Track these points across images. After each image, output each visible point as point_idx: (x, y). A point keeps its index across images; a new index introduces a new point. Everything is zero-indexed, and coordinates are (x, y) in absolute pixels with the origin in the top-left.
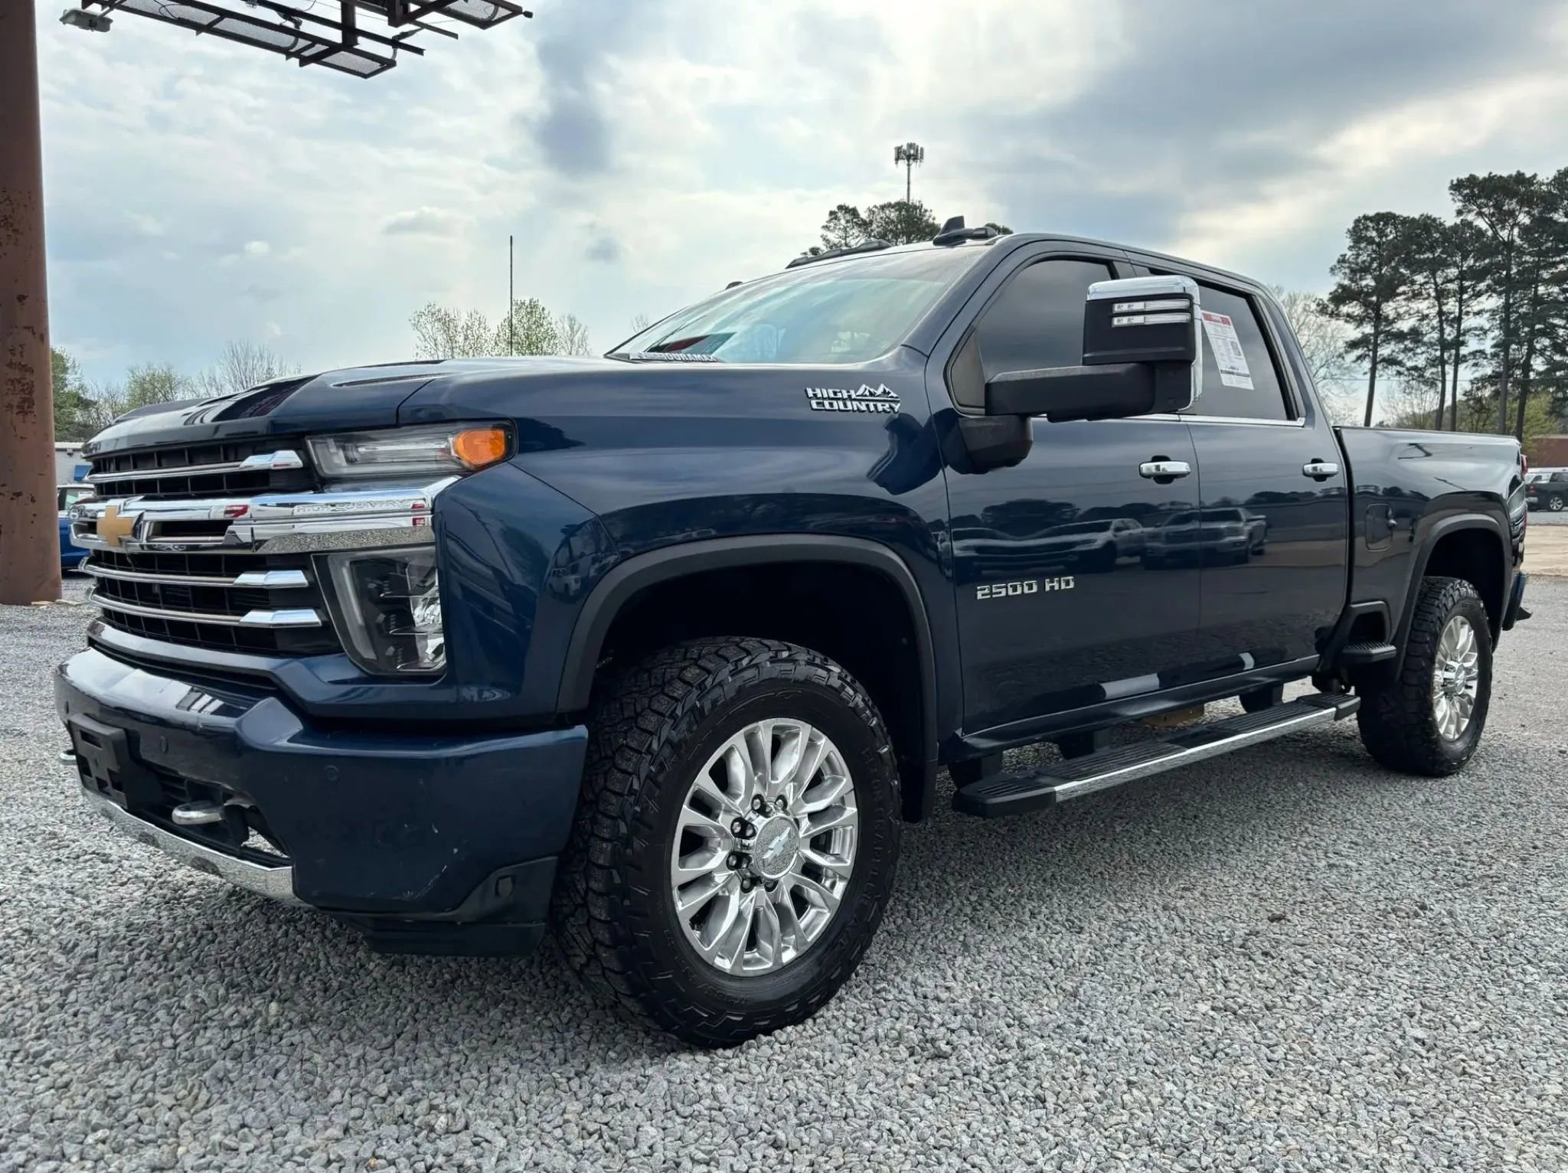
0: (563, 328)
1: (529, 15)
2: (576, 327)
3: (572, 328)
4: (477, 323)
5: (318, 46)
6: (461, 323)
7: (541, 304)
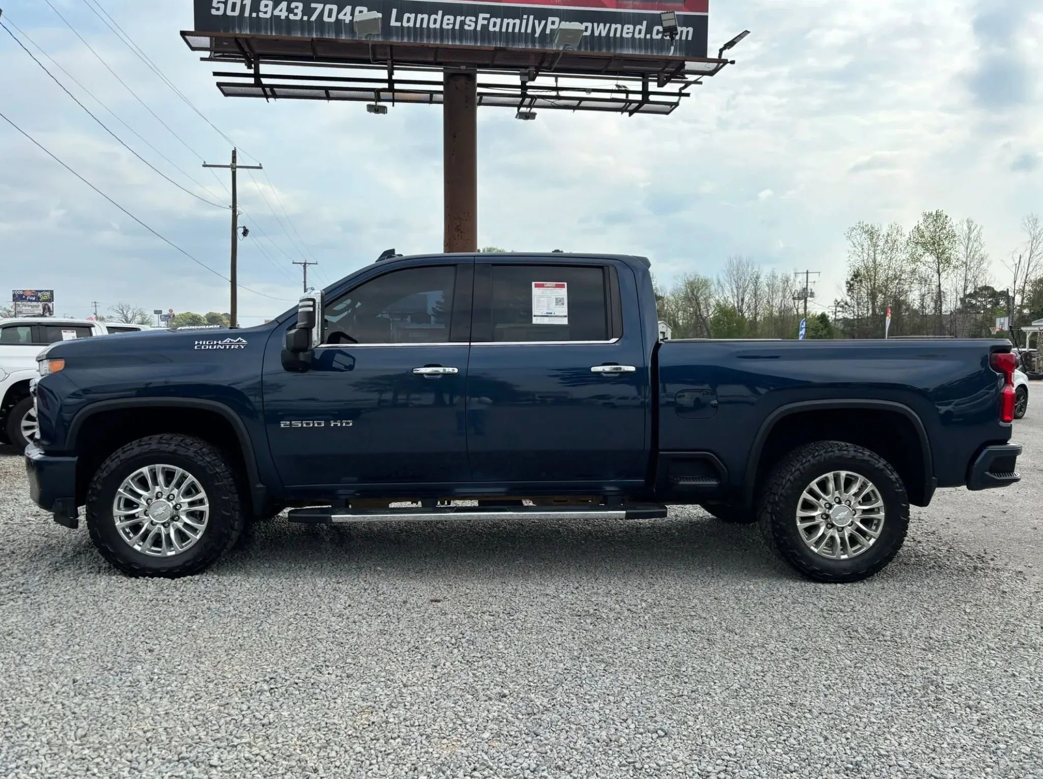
0: (962, 229)
1: (733, 62)
2: (973, 227)
3: (970, 228)
4: (896, 231)
5: (633, 104)
6: (884, 231)
7: (945, 213)
